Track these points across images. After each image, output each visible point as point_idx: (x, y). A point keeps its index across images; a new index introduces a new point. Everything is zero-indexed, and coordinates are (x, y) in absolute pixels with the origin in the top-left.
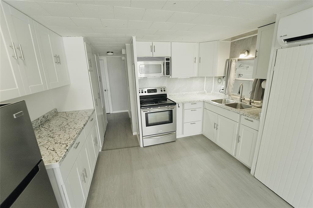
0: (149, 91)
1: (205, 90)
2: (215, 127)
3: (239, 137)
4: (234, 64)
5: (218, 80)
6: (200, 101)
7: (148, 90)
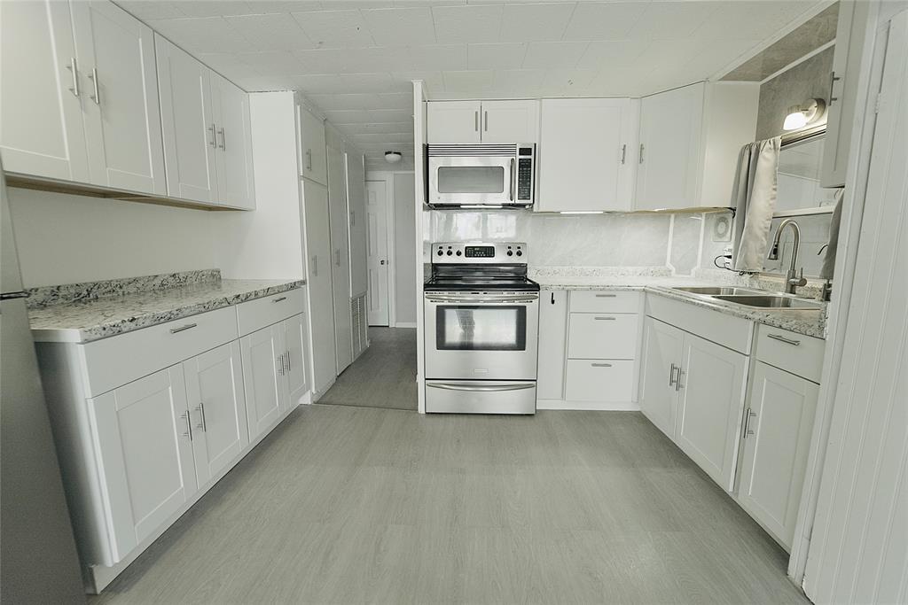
0: (471, 251)
1: (668, 263)
2: (672, 381)
3: (748, 413)
4: (767, 159)
5: (717, 225)
6: (629, 289)
7: (466, 248)
